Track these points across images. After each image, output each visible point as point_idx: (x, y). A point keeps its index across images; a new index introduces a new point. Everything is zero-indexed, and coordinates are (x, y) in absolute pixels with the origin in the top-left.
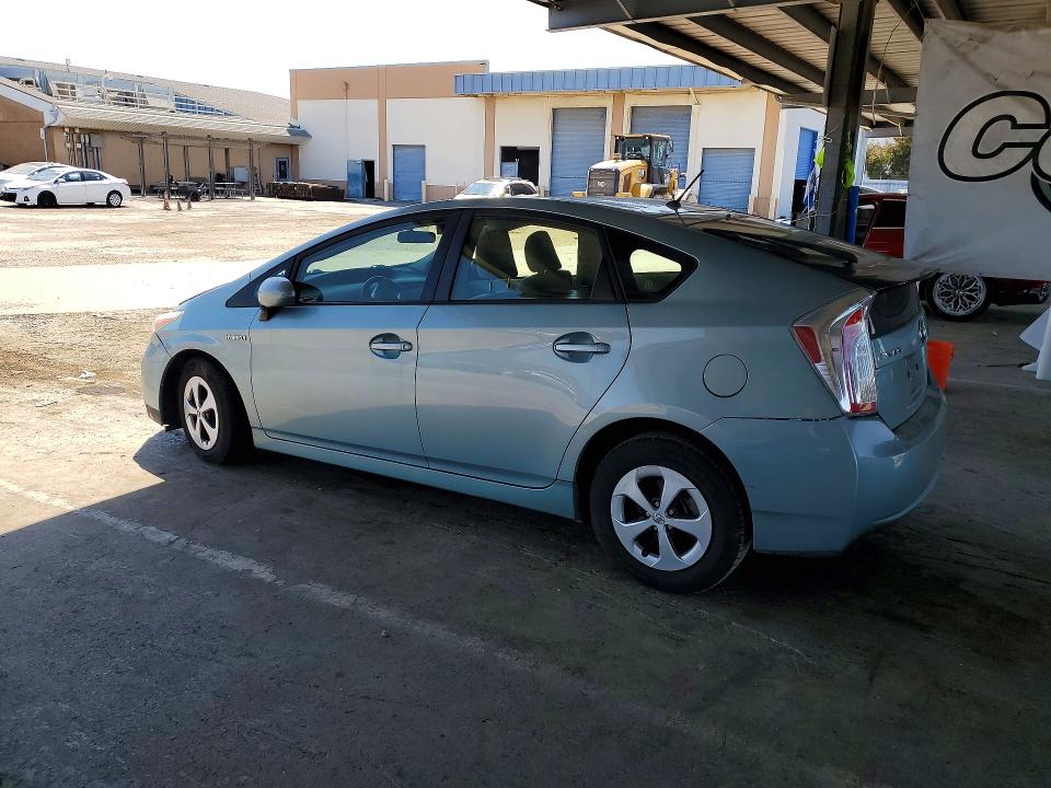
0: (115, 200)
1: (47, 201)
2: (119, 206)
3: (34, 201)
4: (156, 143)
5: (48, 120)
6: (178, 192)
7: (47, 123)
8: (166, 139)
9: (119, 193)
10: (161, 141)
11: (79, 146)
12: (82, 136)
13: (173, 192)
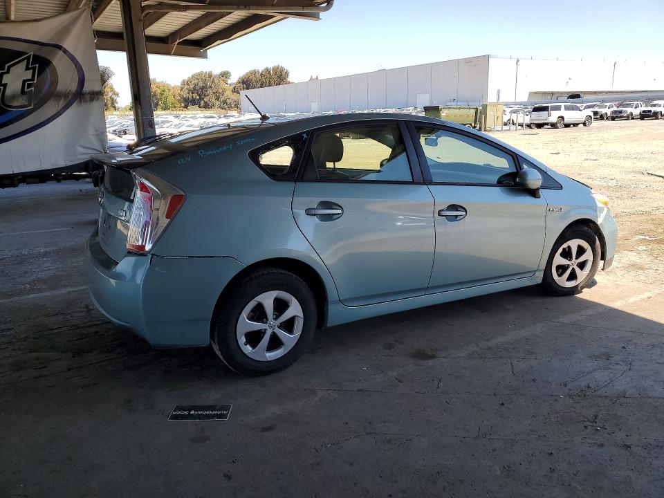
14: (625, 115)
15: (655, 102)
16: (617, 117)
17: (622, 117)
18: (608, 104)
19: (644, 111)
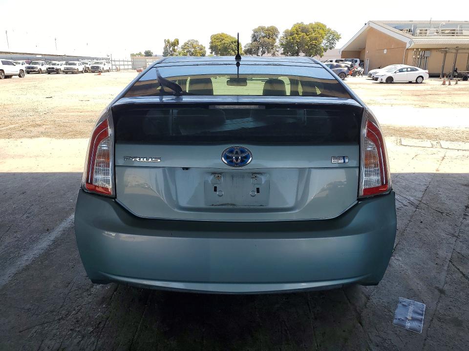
0: (420, 80)
1: (390, 80)
2: (421, 83)
3: (384, 81)
4: (452, 52)
5: (408, 46)
6: (458, 77)
7: (407, 47)
8: (457, 50)
9: (423, 77)
10: (454, 51)
11: (418, 57)
12: (421, 52)
13: (455, 77)
14: (37, 70)
15: (54, 62)
16: (31, 71)
17: (34, 71)
18: (21, 62)
19: (49, 68)
